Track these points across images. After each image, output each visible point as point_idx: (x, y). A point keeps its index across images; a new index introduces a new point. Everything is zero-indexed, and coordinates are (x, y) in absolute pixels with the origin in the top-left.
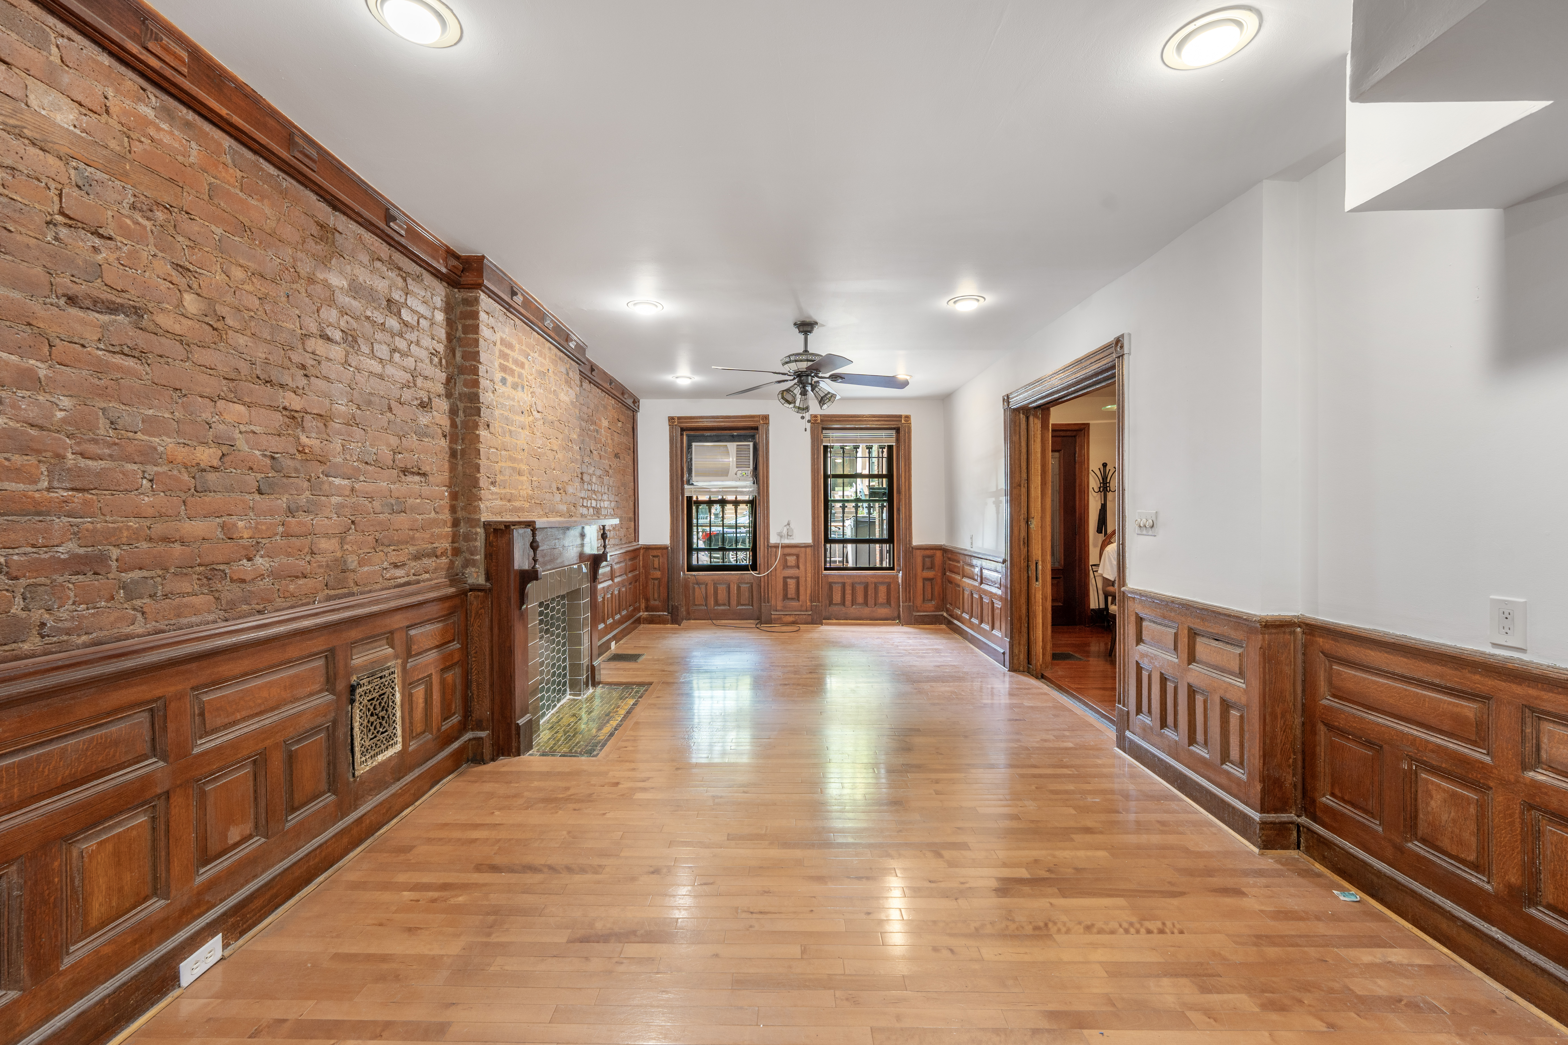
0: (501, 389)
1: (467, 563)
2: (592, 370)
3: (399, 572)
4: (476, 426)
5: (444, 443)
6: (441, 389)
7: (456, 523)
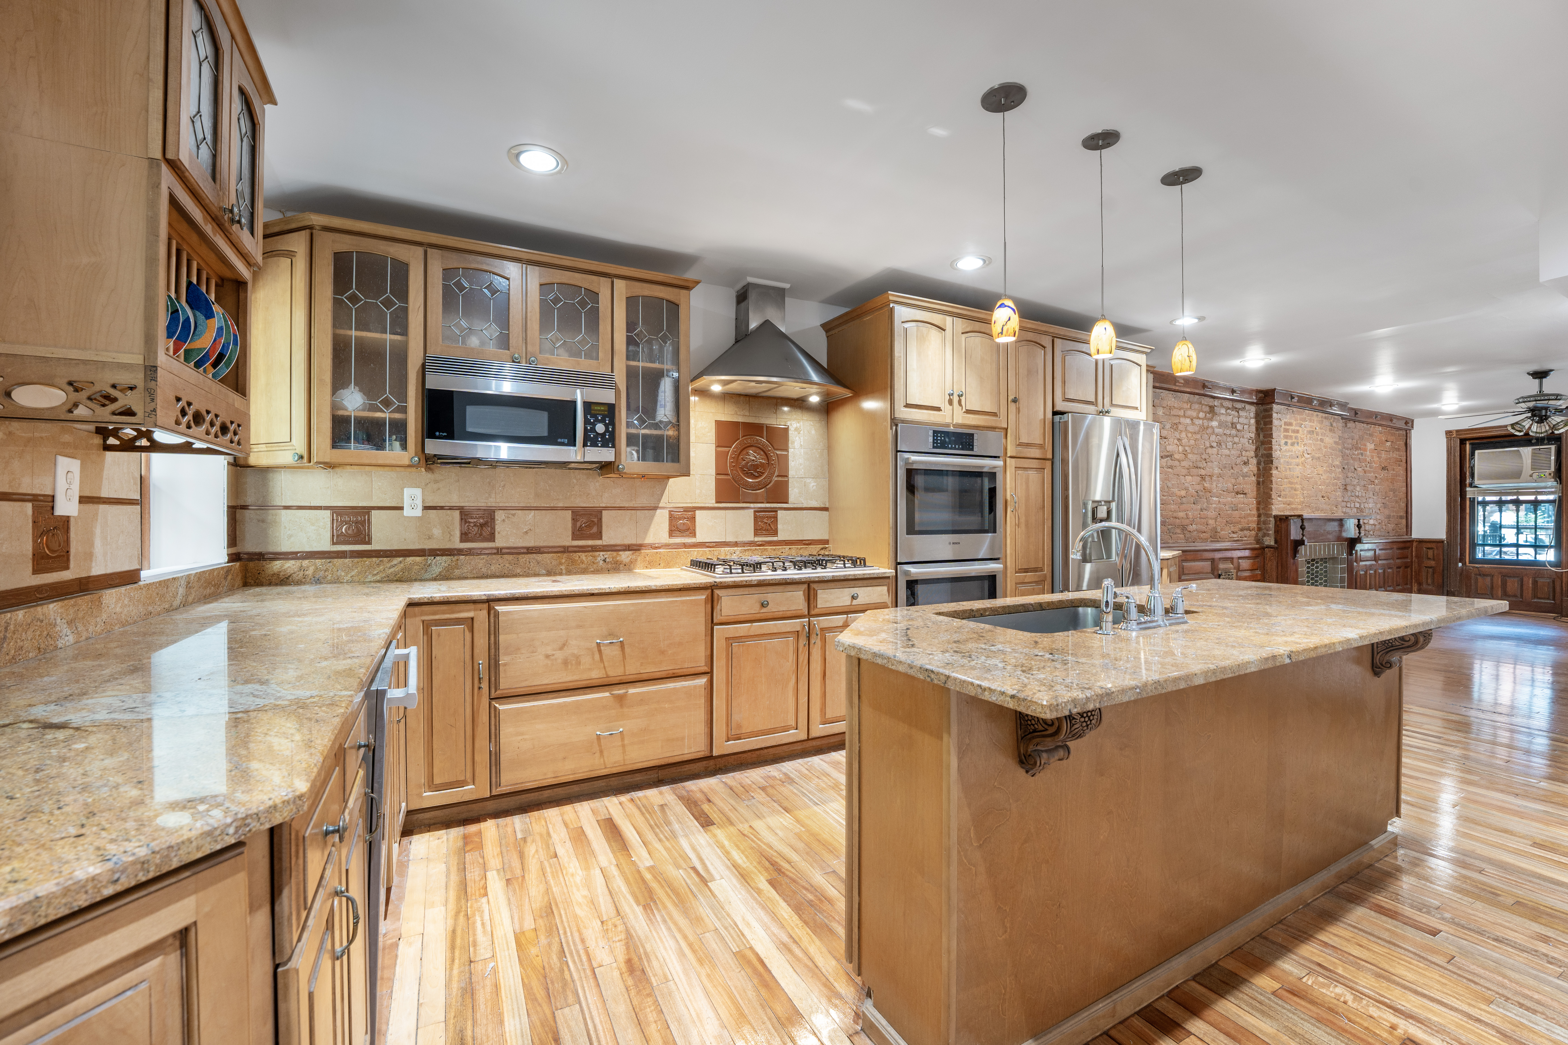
0: (1284, 448)
1: (1265, 535)
2: (1356, 414)
3: (1235, 535)
4: (1271, 469)
5: (1254, 479)
6: (1252, 454)
7: (1259, 516)
